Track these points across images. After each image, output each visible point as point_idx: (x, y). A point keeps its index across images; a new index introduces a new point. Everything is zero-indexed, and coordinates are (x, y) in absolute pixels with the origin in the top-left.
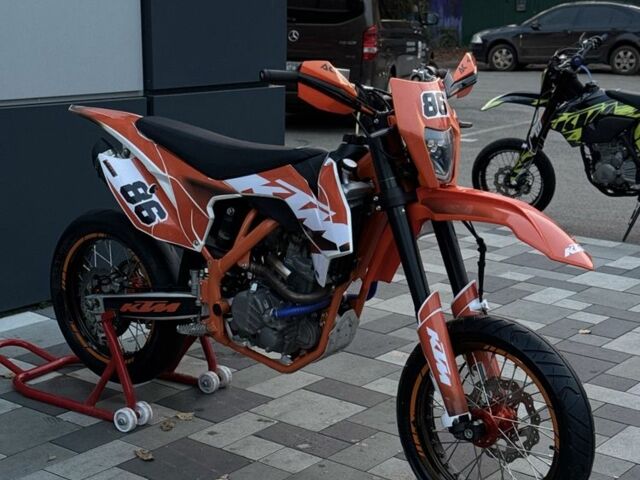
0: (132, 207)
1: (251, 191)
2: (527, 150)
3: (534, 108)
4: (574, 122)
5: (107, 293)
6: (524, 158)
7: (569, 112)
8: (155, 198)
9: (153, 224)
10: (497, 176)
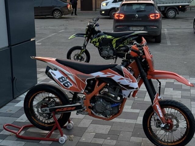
0: (62, 84)
1: (99, 76)
2: (83, 49)
3: (85, 38)
4: (97, 41)
5: (50, 107)
6: (82, 51)
7: (95, 38)
8: (68, 80)
9: (69, 87)
10: (74, 57)
